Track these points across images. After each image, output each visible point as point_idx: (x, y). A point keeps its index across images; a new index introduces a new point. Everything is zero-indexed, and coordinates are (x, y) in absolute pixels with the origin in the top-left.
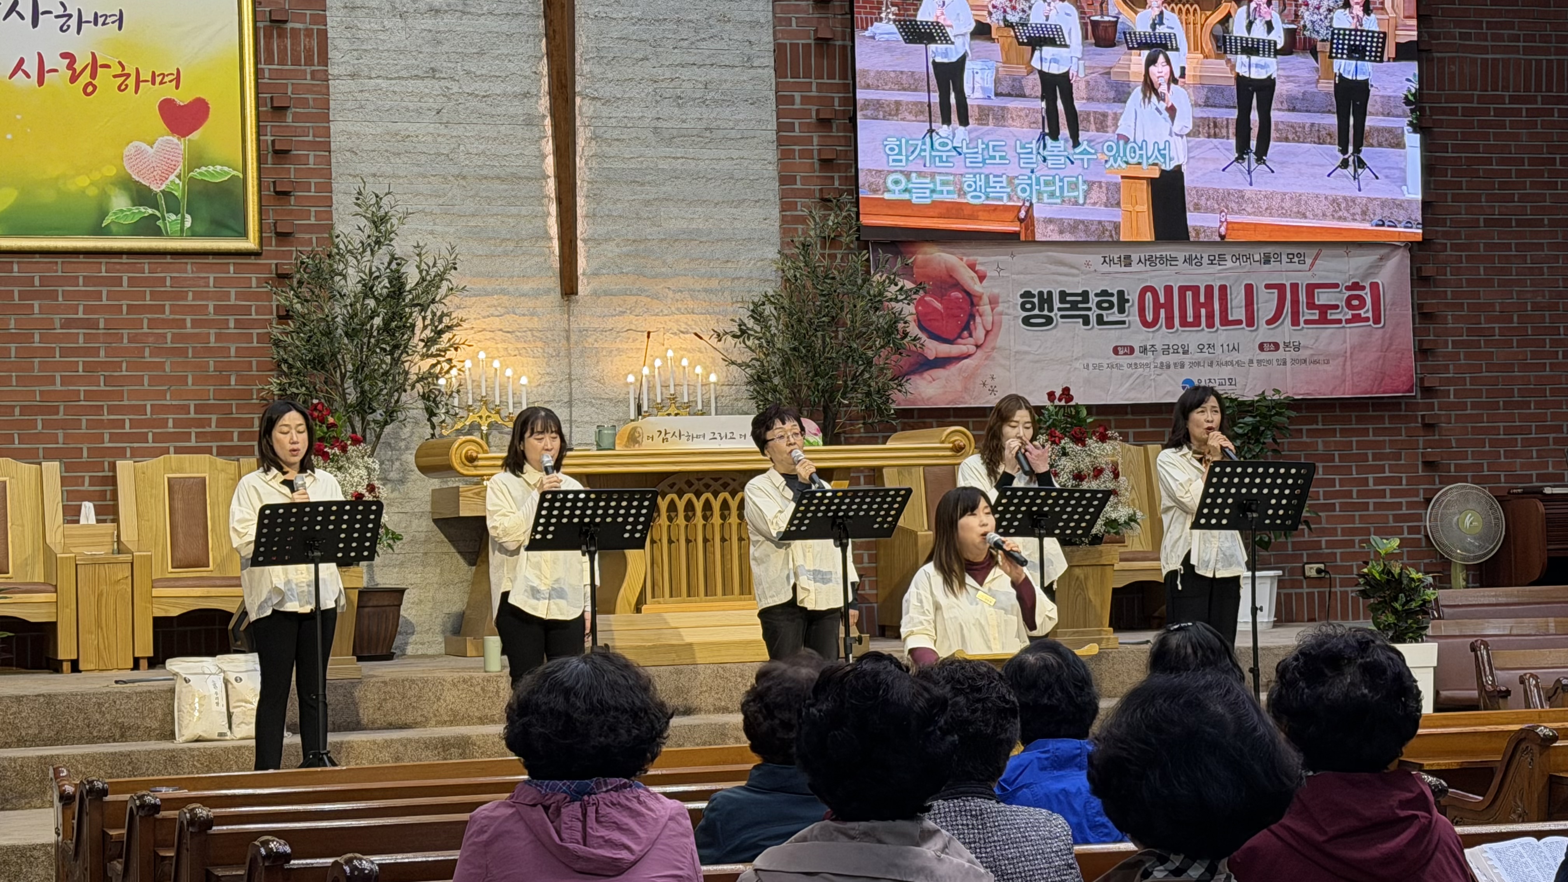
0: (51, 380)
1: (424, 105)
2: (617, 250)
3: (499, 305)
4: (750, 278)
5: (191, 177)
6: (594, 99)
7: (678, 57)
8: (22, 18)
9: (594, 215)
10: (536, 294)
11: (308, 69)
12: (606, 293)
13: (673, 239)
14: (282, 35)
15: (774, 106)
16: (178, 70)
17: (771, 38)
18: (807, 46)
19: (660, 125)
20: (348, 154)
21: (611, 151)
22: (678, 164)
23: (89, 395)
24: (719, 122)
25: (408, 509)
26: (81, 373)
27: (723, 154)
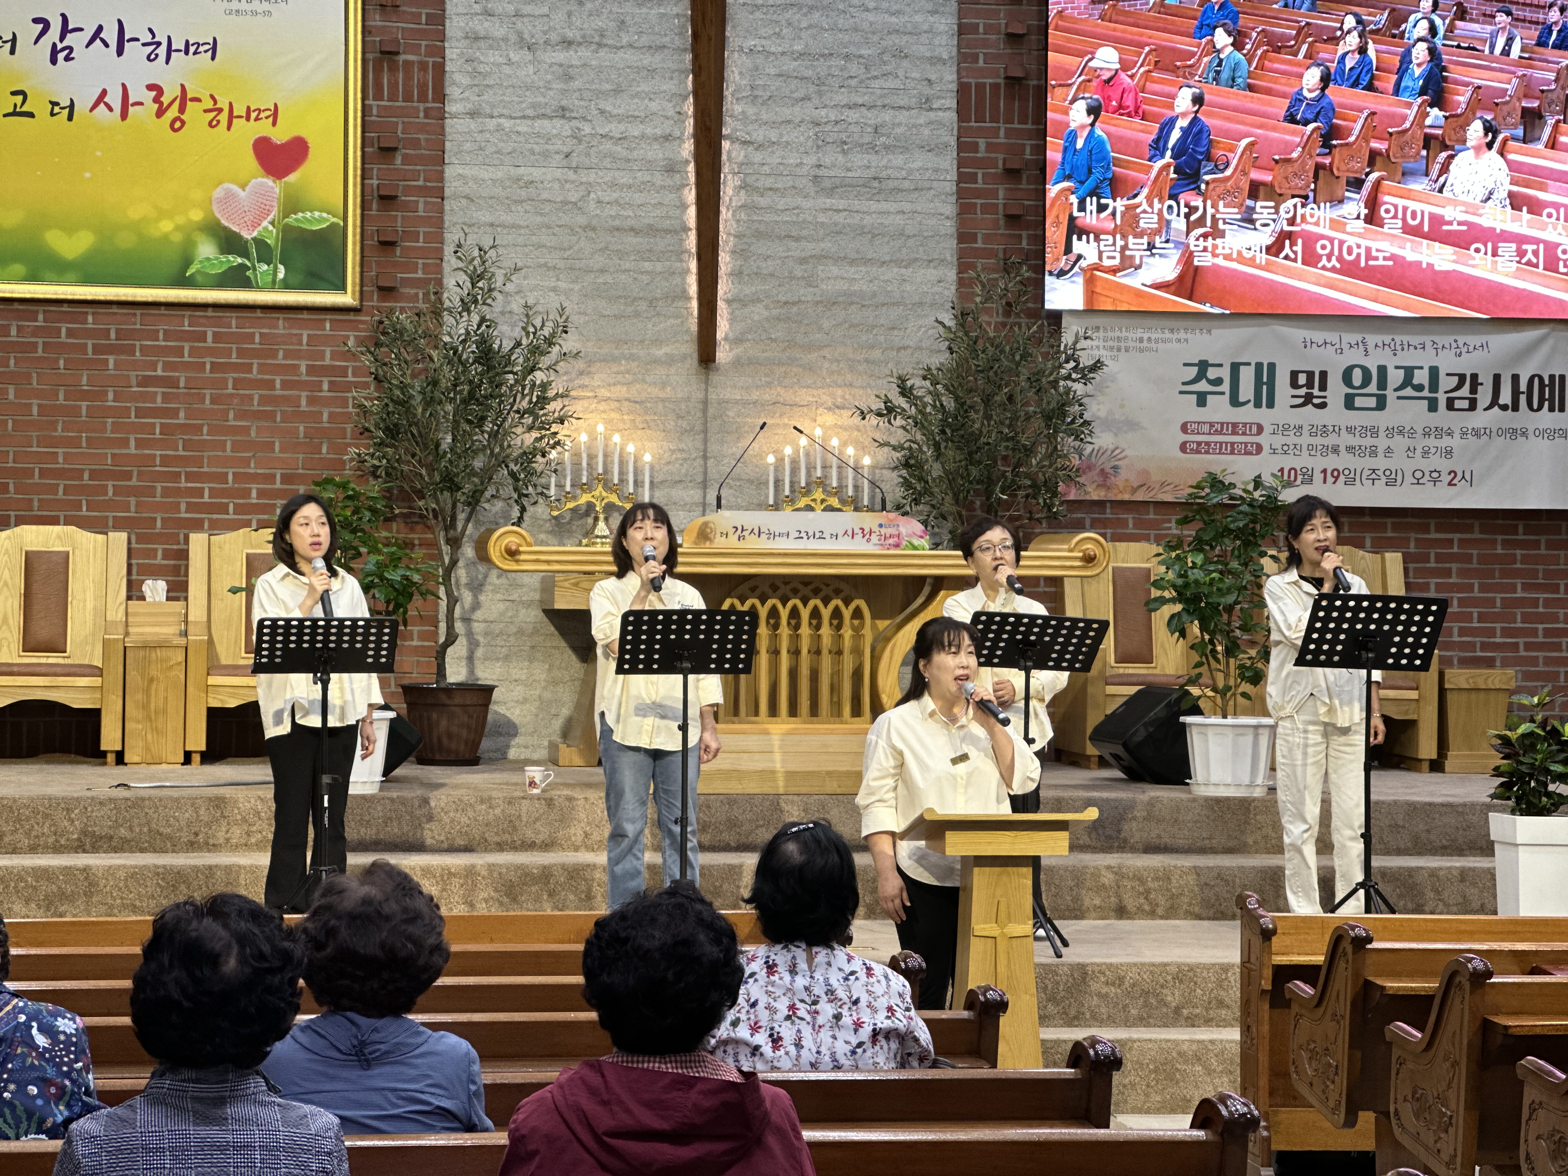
0: (125, 443)
1: (550, 147)
2: (766, 313)
3: (628, 372)
4: (920, 348)
5: (286, 225)
6: (745, 143)
7: (842, 98)
8: (107, 45)
9: (741, 273)
10: (670, 360)
11: (422, 106)
12: (751, 362)
13: (830, 303)
14: (393, 69)
15: (955, 154)
16: (276, 106)
17: (955, 77)
18: (995, 87)
19: (821, 173)
20: (464, 202)
21: (763, 202)
22: (839, 218)
23: (166, 461)
24: (890, 172)
25: (515, 597)
26: (158, 436)
27: (892, 207)
